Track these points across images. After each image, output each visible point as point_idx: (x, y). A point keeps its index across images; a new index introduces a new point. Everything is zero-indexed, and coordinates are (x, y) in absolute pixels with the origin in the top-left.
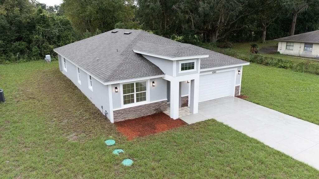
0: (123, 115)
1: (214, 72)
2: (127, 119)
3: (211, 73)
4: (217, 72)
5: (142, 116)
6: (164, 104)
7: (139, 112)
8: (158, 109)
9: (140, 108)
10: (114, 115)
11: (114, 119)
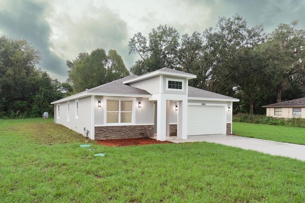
0: (105, 133)
1: (204, 103)
2: (109, 138)
3: (200, 104)
4: (207, 104)
5: (127, 138)
6: (150, 129)
7: (123, 134)
8: (144, 134)
9: (124, 128)
10: (95, 131)
11: (95, 136)
